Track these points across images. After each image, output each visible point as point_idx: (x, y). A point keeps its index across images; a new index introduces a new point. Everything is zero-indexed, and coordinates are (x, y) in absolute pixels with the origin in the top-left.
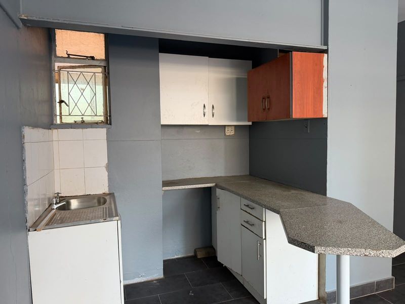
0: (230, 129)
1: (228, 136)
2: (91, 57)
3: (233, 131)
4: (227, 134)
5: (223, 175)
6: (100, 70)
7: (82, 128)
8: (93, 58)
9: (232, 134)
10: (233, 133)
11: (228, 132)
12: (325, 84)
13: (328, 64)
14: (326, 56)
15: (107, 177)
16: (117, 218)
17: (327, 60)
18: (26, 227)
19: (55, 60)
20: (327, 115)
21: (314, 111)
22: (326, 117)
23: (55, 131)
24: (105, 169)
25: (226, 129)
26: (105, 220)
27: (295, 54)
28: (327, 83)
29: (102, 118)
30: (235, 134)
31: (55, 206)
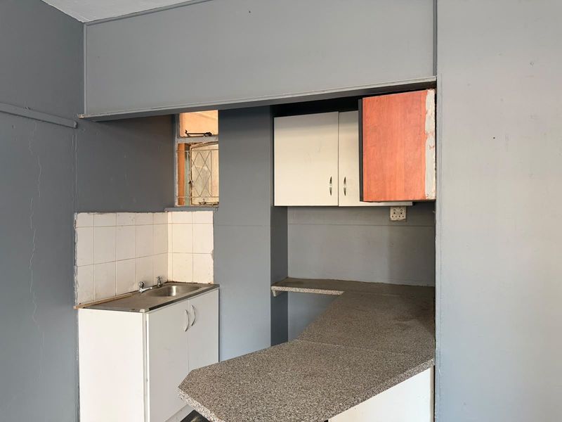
0: (398, 210)
1: (394, 221)
2: (207, 133)
3: (404, 214)
4: (392, 219)
5: (386, 281)
6: (217, 146)
7: (192, 211)
8: (209, 134)
9: (401, 218)
10: (403, 217)
11: (394, 216)
12: (430, 141)
13: (436, 106)
14: (431, 92)
15: (213, 266)
16: (143, 310)
17: (434, 100)
18: (74, 304)
19: (178, 141)
20: (434, 195)
21: (405, 190)
22: (433, 198)
23: (169, 213)
24: (211, 257)
25: (392, 211)
26: (134, 310)
27: (369, 101)
28: (434, 139)
29: (217, 200)
30: (406, 219)
31: (142, 290)
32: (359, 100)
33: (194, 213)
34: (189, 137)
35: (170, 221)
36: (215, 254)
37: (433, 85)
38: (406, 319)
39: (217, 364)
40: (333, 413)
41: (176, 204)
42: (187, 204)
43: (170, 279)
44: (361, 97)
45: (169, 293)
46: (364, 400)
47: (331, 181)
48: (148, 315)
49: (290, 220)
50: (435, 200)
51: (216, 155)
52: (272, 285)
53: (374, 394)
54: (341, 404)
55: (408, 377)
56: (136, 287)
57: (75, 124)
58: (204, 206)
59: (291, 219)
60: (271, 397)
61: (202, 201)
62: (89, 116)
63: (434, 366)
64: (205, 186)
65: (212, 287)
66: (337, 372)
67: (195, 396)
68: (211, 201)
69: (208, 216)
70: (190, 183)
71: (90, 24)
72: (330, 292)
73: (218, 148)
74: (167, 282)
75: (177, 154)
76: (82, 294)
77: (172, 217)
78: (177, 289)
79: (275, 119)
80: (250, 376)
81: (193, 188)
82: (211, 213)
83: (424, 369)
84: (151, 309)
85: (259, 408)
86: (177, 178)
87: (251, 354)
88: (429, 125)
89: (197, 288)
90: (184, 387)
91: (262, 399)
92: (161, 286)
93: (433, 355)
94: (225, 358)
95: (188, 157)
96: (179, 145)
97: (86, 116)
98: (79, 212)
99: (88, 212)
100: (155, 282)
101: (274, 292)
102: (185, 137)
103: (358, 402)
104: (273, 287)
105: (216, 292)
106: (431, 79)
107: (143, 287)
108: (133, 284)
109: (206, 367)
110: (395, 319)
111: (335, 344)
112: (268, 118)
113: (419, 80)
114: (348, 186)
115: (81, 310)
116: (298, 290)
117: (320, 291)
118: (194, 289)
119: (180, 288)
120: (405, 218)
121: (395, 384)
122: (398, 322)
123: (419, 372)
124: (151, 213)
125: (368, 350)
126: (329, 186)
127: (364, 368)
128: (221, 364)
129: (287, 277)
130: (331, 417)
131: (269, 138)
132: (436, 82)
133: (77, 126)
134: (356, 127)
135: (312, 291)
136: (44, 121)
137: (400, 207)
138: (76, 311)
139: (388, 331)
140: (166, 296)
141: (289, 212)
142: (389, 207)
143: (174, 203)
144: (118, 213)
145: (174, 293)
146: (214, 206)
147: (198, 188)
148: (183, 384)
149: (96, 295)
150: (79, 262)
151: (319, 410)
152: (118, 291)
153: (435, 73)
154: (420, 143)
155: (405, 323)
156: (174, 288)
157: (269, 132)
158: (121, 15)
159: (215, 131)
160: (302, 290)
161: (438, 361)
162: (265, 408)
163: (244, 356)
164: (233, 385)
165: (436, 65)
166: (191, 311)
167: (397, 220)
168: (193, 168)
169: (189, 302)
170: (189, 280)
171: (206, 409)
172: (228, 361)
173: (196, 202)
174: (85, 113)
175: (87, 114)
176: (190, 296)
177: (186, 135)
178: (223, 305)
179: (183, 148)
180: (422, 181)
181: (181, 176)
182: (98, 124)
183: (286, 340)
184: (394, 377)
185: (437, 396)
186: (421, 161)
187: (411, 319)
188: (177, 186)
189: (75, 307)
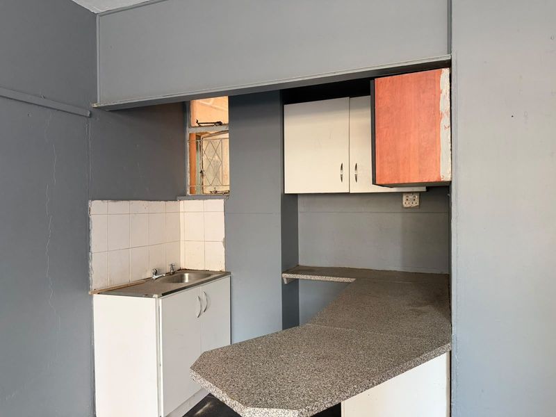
0: (411, 197)
1: (406, 208)
2: (218, 122)
3: (417, 200)
4: (405, 206)
5: (399, 269)
6: (227, 135)
8: (220, 123)
9: (414, 205)
10: (416, 203)
11: (407, 202)
12: (445, 121)
13: (451, 86)
14: (446, 71)
15: (224, 254)
16: (156, 296)
17: (449, 79)
18: (89, 289)
19: (189, 131)
20: (449, 177)
21: (420, 171)
22: (449, 180)
23: (182, 202)
24: (222, 244)
25: (404, 198)
26: (147, 296)
27: (381, 82)
28: (449, 119)
29: (228, 188)
30: (419, 206)
31: (155, 277)
32: (371, 81)
33: (205, 201)
34: (200, 126)
35: (182, 210)
36: (227, 242)
37: (448, 64)
38: (420, 305)
39: (229, 346)
40: (347, 395)
41: (188, 193)
42: (198, 193)
43: (183, 266)
44: (373, 78)
45: (181, 279)
46: (379, 383)
47: (342, 167)
48: (160, 300)
49: (301, 208)
50: (451, 182)
51: (226, 144)
52: (283, 273)
53: (389, 377)
54: (355, 386)
55: (424, 361)
56: (149, 274)
57: (89, 113)
58: (215, 195)
59: (302, 206)
60: (283, 378)
61: (213, 190)
62: (102, 105)
63: (451, 352)
64: (216, 175)
65: (223, 274)
66: (350, 355)
67: (207, 377)
68: (221, 189)
69: (219, 204)
70: (201, 172)
71: (102, 15)
72: (342, 279)
73: (228, 137)
74: (180, 270)
75: (188, 144)
76: (97, 281)
77: (184, 205)
78: (189, 277)
79: (285, 106)
80: (262, 358)
81: (205, 177)
82: (222, 201)
83: (441, 354)
84: (163, 295)
85: (271, 389)
86: (188, 167)
87: (263, 337)
88: (444, 105)
89: (209, 275)
90: (197, 367)
91: (274, 380)
92: (174, 273)
93: (449, 341)
94: (237, 340)
95: (199, 148)
96: (190, 134)
97: (99, 106)
98: (93, 200)
99: (102, 199)
100: (168, 269)
101: (285, 280)
102: (196, 127)
103: (373, 385)
104: (284, 275)
105: (227, 279)
106: (445, 58)
107: (156, 274)
108: (147, 271)
109: (218, 349)
110: (409, 305)
111: (348, 328)
112: (278, 105)
113: (433, 59)
114: (359, 172)
115: (96, 297)
116: (309, 277)
117: (332, 279)
118: (206, 277)
119: (192, 275)
120: (418, 204)
121: (411, 368)
122: (412, 308)
123: (435, 356)
124: (164, 202)
125: (382, 334)
126: (339, 173)
127: (378, 352)
128: (233, 346)
129: (298, 265)
130: (345, 399)
131: (279, 126)
132: (451, 60)
133: (91, 114)
134: (369, 112)
135: (323, 278)
136: (59, 110)
137: (412, 193)
138: (91, 297)
139: (402, 316)
140: (178, 282)
141: (300, 200)
142: (401, 194)
143: (185, 191)
144: (131, 202)
145: (187, 280)
146: (225, 195)
147: (209, 177)
148: (195, 365)
149: (111, 281)
150: (93, 249)
151: (333, 391)
152: (132, 278)
153: (450, 51)
154: (435, 124)
155: (419, 308)
156: (187, 275)
157: (279, 119)
158: (132, 4)
159: (225, 120)
160: (313, 278)
161: (454, 346)
162: (277, 389)
163: (255, 339)
164: (245, 366)
165: (451, 43)
166: (203, 297)
167: (410, 207)
168: (204, 157)
169: (200, 288)
170: (201, 268)
171: (218, 390)
172: (240, 344)
173: (207, 191)
174: (98, 102)
175: (100, 103)
176: (202, 283)
177: (197, 125)
178: (235, 293)
179: (194, 138)
180: (437, 162)
181: (193, 166)
182: (110, 113)
183: (297, 324)
184: (410, 360)
185: (454, 383)
186: (435, 142)
187: (426, 305)
188: (188, 175)
189: (90, 293)
